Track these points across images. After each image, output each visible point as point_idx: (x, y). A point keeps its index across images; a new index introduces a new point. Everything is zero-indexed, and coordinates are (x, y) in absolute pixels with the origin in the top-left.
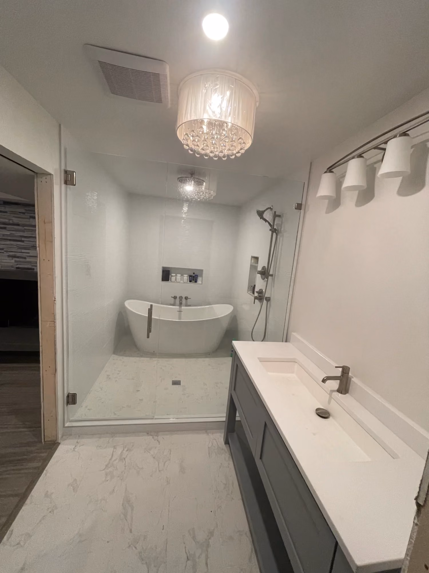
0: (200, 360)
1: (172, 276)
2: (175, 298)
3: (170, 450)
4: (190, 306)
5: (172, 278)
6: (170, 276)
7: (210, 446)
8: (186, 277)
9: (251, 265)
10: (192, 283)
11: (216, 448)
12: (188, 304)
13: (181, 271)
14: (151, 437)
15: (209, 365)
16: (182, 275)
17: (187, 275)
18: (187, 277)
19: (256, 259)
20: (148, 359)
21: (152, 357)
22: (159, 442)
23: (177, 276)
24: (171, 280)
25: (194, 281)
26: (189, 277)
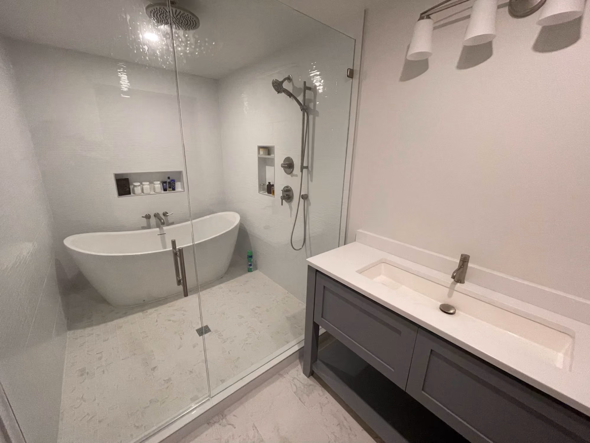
0: (216, 289)
1: (135, 186)
2: (148, 217)
3: (254, 426)
4: (173, 223)
5: (135, 188)
6: (131, 187)
7: (295, 390)
8: (158, 185)
9: (259, 159)
10: (167, 192)
11: (303, 387)
12: (170, 221)
13: (149, 177)
14: (217, 425)
15: (230, 291)
16: (151, 183)
17: (159, 182)
18: (160, 184)
19: (268, 150)
20: (141, 314)
21: (144, 310)
22: (232, 425)
23: (143, 185)
24: (134, 193)
25: (171, 189)
26: (161, 184)
